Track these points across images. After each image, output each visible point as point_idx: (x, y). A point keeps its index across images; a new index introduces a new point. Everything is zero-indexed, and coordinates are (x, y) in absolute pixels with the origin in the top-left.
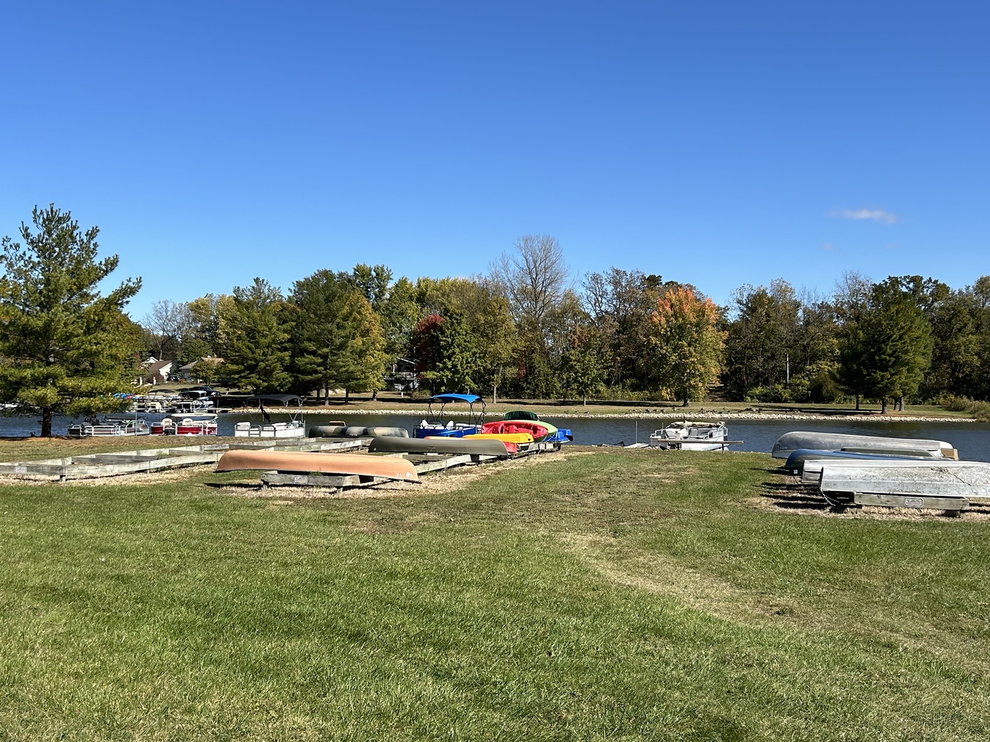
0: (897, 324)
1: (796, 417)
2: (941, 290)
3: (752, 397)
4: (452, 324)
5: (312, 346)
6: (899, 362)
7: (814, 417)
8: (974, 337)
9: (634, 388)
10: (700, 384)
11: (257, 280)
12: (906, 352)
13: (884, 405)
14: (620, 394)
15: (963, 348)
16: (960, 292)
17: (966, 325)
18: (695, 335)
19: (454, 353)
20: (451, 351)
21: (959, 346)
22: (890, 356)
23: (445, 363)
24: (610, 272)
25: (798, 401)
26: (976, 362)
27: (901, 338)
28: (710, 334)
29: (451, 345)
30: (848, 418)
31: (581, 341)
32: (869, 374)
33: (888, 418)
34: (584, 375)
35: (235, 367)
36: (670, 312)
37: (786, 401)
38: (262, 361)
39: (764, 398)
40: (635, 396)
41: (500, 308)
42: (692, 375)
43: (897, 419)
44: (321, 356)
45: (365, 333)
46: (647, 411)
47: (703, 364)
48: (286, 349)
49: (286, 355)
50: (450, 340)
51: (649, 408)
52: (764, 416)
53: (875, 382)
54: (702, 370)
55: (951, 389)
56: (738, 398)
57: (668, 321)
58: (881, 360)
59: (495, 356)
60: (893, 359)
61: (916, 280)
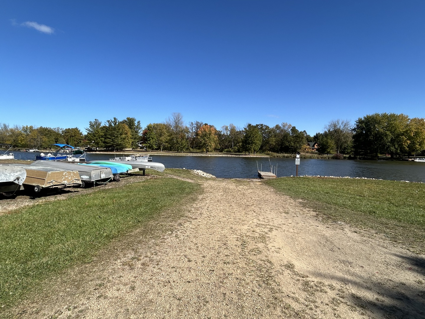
0: (252, 133)
1: (228, 156)
2: (267, 127)
3: (225, 151)
4: (150, 132)
5: (109, 137)
6: (252, 143)
7: (233, 156)
8: (274, 138)
9: (198, 149)
10: (209, 148)
11: (96, 120)
12: (254, 140)
13: (249, 153)
14: (195, 150)
15: (271, 141)
16: (272, 128)
17: (272, 135)
18: (209, 136)
19: (150, 140)
20: (149, 139)
21: (270, 140)
22: (250, 141)
23: (148, 142)
24: (196, 122)
25: (235, 152)
26: (274, 144)
27: (253, 137)
28: (213, 136)
29: (149, 138)
30: (241, 156)
31: (181, 137)
32: (246, 145)
33: (250, 156)
34: (181, 145)
35: (88, 142)
36: (203, 130)
37: (232, 152)
38: (96, 140)
39: (227, 151)
40: (198, 151)
41: (163, 129)
42: (207, 146)
43: (252, 156)
44: (112, 139)
45: (126, 134)
46: (193, 154)
47: (211, 143)
48: (103, 137)
49: (103, 139)
50: (149, 136)
51: (193, 153)
52: (221, 155)
53: (247, 147)
54: (210, 144)
55: (269, 150)
56: (221, 151)
57: (202, 133)
58: (248, 142)
59: (161, 141)
60: (251, 142)
61: (262, 125)
